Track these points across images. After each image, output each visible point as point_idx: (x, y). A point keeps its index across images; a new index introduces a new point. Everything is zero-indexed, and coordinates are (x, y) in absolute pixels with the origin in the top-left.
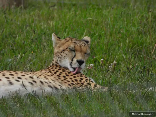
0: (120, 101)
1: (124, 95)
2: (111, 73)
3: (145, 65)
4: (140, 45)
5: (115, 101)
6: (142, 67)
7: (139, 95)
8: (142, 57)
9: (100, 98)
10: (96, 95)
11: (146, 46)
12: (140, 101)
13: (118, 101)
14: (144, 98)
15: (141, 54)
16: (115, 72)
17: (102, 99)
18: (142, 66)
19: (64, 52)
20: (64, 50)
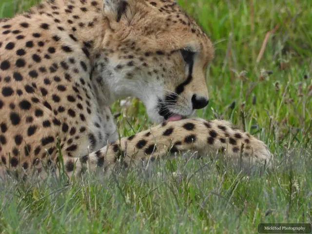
0: (154, 210)
1: (169, 191)
2: (126, 122)
3: (233, 97)
4: (218, 35)
5: (139, 211)
6: (225, 105)
7: (213, 193)
8: (224, 74)
9: (93, 203)
10: (80, 192)
11: (237, 39)
12: (218, 213)
13: (148, 210)
14: (231, 203)
15: (222, 64)
16: (141, 120)
17: (98, 204)
18: (223, 100)
19: (158, 57)
20: (160, 53)
